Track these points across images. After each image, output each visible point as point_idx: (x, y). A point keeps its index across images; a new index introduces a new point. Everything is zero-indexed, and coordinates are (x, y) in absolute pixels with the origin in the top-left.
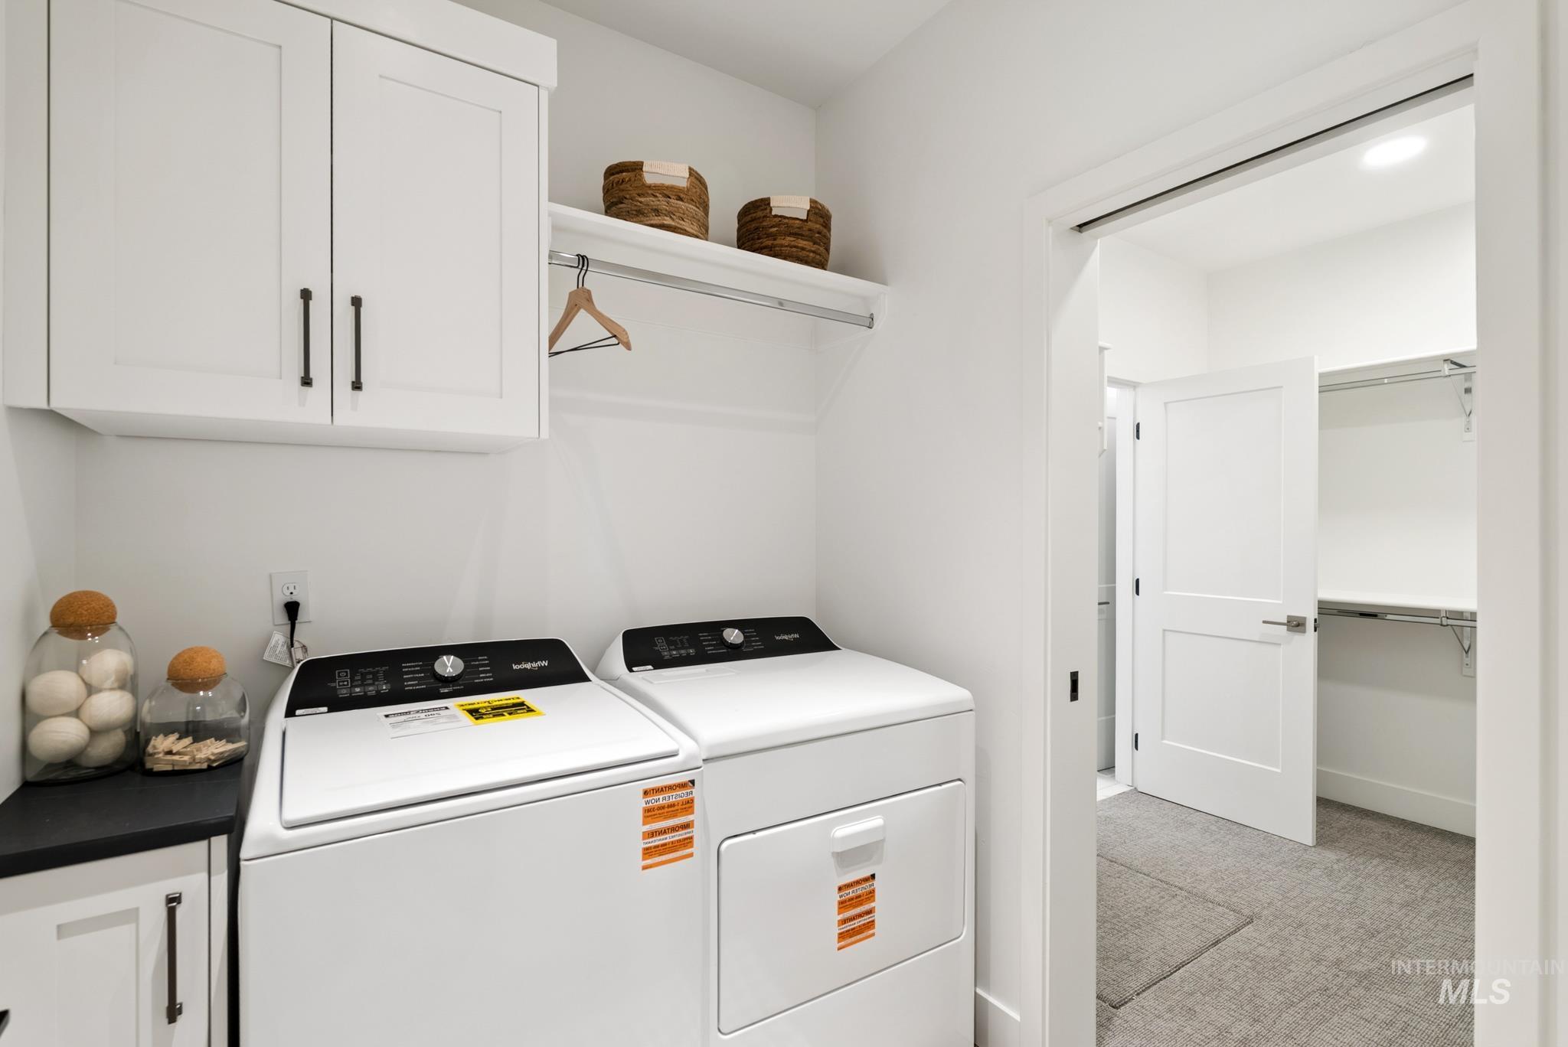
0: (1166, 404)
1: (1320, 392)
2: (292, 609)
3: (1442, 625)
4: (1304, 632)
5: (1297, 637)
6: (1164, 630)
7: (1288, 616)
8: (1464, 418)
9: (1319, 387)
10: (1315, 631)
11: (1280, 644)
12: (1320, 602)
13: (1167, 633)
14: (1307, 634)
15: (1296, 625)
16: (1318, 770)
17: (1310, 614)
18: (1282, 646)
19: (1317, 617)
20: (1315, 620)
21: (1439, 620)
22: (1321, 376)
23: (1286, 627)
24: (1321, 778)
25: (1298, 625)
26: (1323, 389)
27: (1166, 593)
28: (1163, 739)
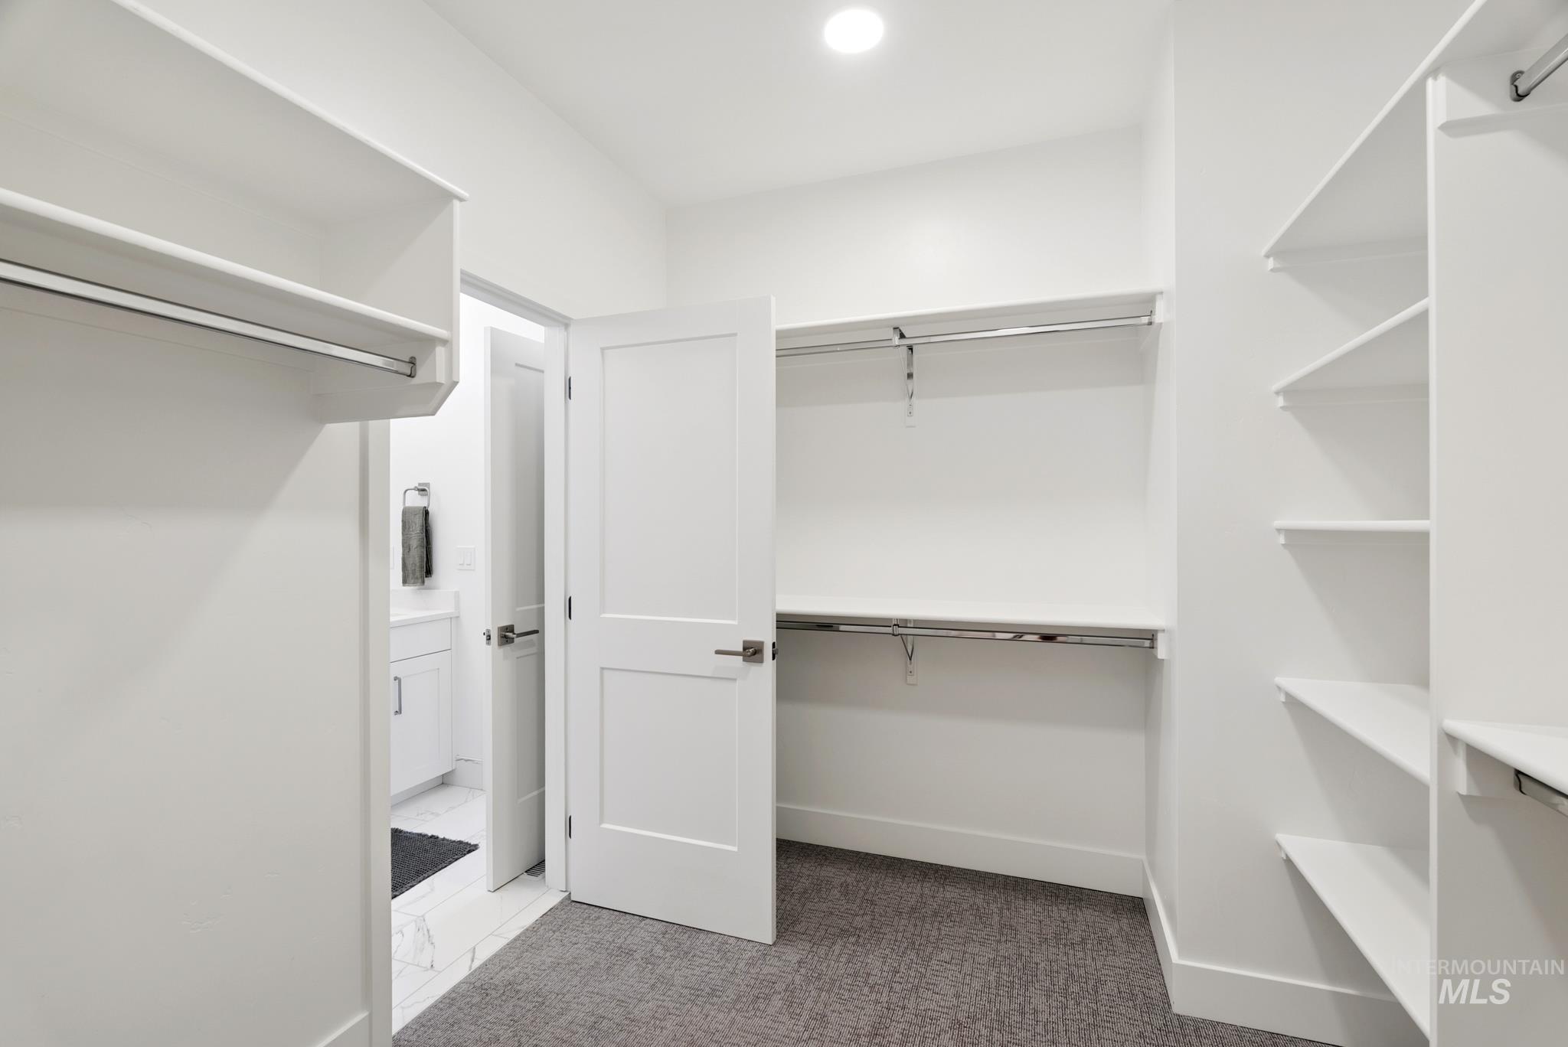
0: (603, 349)
1: (777, 356)
3: (893, 635)
4: (761, 661)
5: (754, 669)
6: (602, 669)
7: (744, 642)
8: (907, 399)
9: (777, 350)
10: (774, 658)
11: (735, 680)
12: (778, 615)
13: (605, 672)
14: (764, 664)
15: (752, 652)
16: (777, 807)
17: (766, 634)
18: (737, 681)
19: (775, 641)
20: (774, 644)
21: (891, 628)
22: (778, 332)
23: (742, 657)
24: (781, 817)
25: (755, 653)
26: (782, 354)
27: (603, 615)
28: (601, 821)
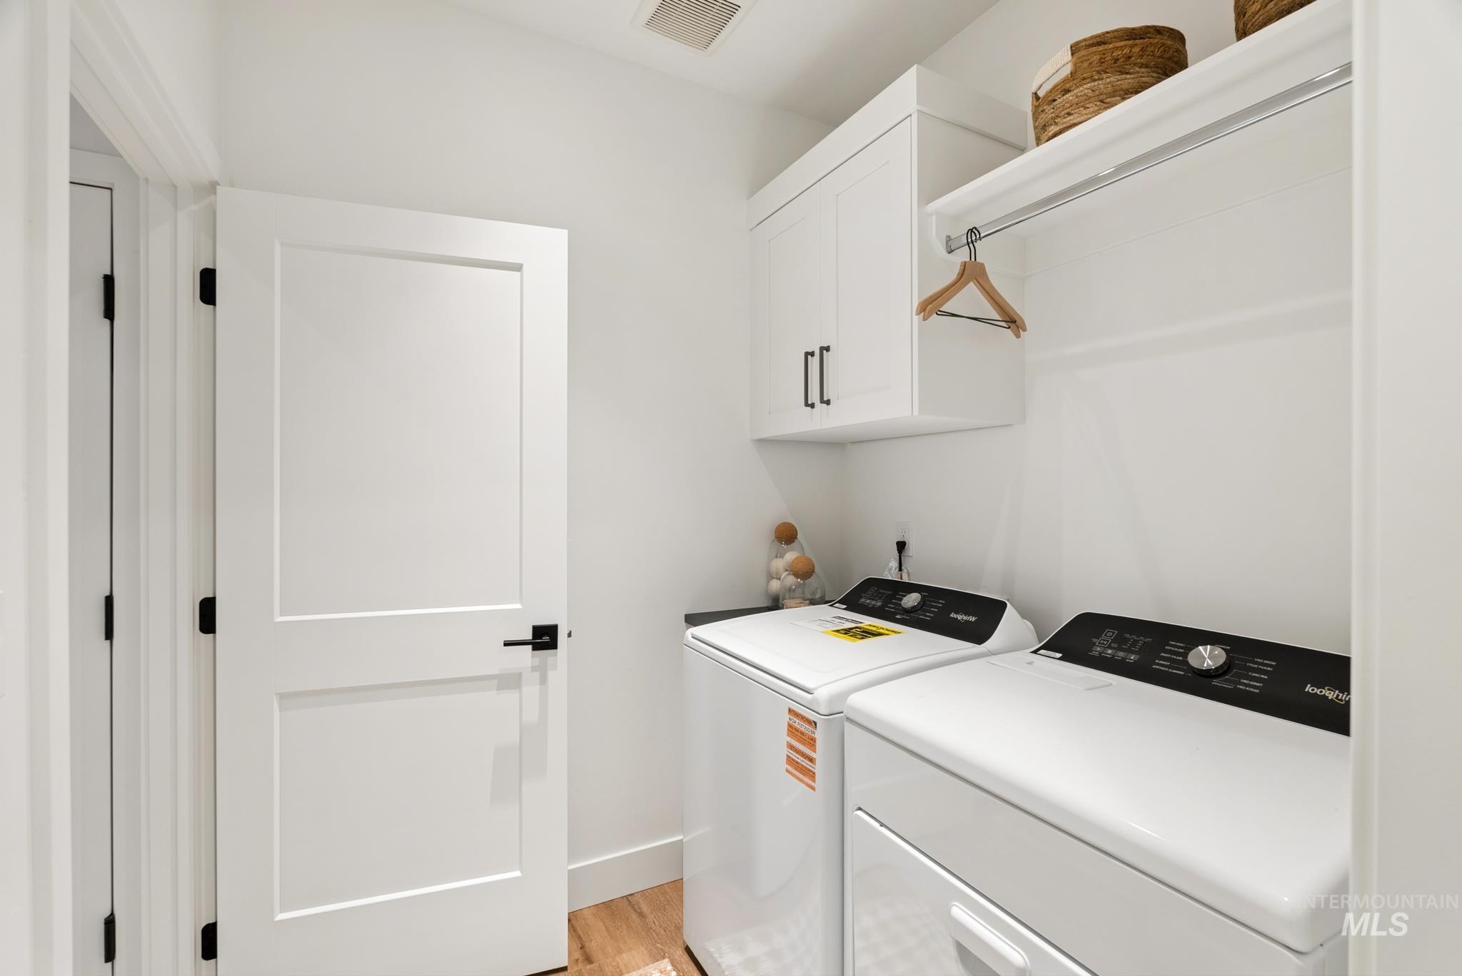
2: (901, 546)
